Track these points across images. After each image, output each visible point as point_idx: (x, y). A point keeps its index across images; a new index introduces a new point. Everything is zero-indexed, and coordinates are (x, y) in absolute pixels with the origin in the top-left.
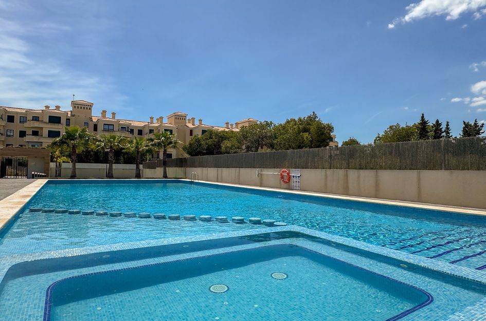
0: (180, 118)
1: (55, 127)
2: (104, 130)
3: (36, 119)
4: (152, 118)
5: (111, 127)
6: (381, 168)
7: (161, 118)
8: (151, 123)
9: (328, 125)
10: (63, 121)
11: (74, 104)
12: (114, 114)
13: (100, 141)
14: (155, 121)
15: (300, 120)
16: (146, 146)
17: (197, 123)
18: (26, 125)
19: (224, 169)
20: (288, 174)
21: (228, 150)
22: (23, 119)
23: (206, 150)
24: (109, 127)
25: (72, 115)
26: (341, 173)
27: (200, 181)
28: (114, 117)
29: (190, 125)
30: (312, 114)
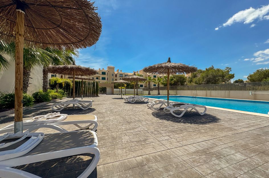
1: (104, 76)
2: (120, 77)
5: (122, 75)
10: (106, 74)
25: (108, 72)
28: (121, 72)
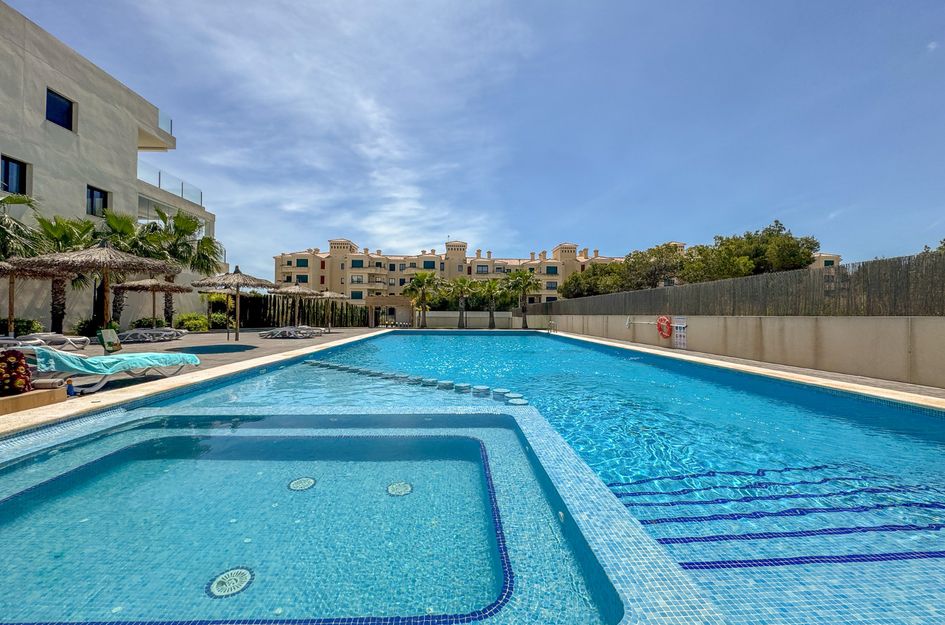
0: (567, 251)
2: (478, 273)
3: (413, 265)
4: (533, 254)
5: (485, 269)
6: (829, 312)
7: (544, 253)
8: (532, 260)
9: (807, 240)
10: (437, 265)
11: (449, 246)
12: (489, 253)
13: (449, 286)
14: (537, 257)
15: (749, 237)
16: (500, 289)
17: (591, 255)
18: (405, 272)
19: (591, 317)
20: (668, 324)
21: (607, 290)
22: (403, 267)
23: (587, 291)
24: (483, 269)
25: (446, 259)
26: (750, 321)
27: (559, 334)
28: (489, 257)
29: (582, 259)
30: (774, 224)
